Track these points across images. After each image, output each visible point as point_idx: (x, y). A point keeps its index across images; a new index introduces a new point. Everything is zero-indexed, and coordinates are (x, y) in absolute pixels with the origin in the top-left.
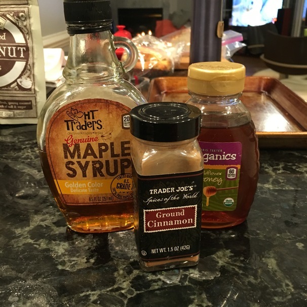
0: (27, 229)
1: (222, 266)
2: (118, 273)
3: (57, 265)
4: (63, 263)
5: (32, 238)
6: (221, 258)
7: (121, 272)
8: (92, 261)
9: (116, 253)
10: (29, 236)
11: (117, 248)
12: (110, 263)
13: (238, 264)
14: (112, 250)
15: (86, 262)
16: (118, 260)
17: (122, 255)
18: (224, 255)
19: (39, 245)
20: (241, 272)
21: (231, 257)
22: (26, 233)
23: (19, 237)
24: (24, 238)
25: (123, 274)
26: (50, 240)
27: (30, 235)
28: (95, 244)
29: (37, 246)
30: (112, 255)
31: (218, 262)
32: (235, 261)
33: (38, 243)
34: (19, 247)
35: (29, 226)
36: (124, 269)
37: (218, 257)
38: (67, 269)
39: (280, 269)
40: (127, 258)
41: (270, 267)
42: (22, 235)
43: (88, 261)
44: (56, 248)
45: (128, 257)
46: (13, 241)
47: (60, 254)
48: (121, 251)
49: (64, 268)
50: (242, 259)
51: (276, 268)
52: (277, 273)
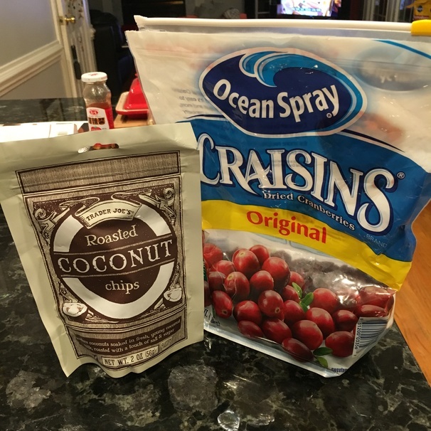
0: (88, 383)
1: (276, 410)
2: (184, 426)
3: (126, 421)
4: (131, 419)
5: (96, 394)
6: (274, 402)
7: (186, 424)
8: (158, 414)
9: (178, 403)
10: (92, 391)
11: (179, 399)
12: (175, 415)
13: (290, 407)
14: (174, 401)
15: (152, 416)
16: (181, 412)
17: (185, 406)
18: (278, 399)
19: (105, 401)
20: (292, 415)
21: (283, 400)
22: (88, 388)
23: (82, 393)
24: (87, 394)
25: (188, 426)
26: (113, 395)
27: (93, 389)
28: (157, 396)
29: (103, 402)
30: (175, 406)
31: (272, 407)
32: (287, 404)
33: (102, 398)
34: (85, 404)
35: (89, 379)
36: (188, 421)
37: (272, 401)
38: (136, 425)
39: (327, 410)
40: (189, 409)
41: (318, 408)
42: (85, 390)
43: (154, 416)
44: (121, 402)
45: (190, 407)
46: (78, 398)
47: (126, 409)
48: (183, 401)
49: (133, 423)
50: (293, 401)
51: (323, 408)
52: (324, 414)
